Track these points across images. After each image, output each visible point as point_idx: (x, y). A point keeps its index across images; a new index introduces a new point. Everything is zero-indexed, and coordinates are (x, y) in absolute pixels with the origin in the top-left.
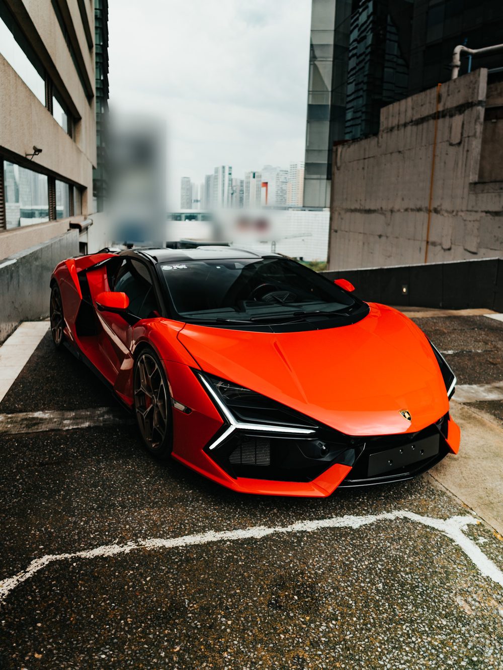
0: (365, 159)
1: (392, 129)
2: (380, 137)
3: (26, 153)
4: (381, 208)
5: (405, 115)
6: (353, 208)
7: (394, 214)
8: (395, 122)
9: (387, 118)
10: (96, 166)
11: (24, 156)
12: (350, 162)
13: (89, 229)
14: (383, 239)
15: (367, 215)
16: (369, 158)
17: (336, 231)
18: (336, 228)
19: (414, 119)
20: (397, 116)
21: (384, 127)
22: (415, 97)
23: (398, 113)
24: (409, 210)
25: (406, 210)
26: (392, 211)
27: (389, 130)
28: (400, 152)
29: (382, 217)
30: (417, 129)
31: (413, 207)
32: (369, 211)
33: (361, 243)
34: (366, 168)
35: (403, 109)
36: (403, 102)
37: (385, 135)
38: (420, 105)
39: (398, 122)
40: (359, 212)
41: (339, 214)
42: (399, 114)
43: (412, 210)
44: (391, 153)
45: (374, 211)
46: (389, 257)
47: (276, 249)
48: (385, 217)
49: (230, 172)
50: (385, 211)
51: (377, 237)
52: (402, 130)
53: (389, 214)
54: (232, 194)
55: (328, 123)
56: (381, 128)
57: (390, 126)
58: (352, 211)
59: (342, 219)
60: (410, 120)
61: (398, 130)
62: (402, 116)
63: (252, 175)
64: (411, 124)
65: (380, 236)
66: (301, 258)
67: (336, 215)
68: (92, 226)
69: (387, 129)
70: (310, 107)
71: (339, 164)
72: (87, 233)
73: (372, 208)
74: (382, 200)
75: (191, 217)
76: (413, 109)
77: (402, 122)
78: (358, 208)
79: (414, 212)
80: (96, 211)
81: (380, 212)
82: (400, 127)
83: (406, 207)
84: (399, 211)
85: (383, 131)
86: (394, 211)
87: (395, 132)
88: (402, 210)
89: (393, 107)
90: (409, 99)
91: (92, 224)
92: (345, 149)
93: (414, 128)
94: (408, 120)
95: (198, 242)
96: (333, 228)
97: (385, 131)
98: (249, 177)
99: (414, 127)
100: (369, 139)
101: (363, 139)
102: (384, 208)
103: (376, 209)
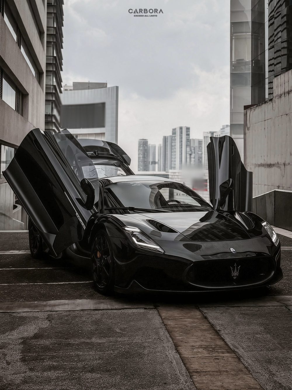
0: (265, 120)
1: (280, 96)
2: (274, 102)
4: (278, 162)
5: (289, 85)
6: (259, 163)
7: (286, 167)
8: (283, 91)
9: (277, 87)
12: (256, 123)
15: (269, 169)
16: (268, 119)
20: (284, 85)
21: (276, 94)
26: (284, 164)
28: (287, 115)
29: (279, 170)
32: (270, 166)
34: (266, 128)
35: (286, 79)
36: (287, 74)
37: (276, 100)
40: (263, 166)
42: (285, 83)
44: (282, 116)
45: (273, 165)
48: (281, 170)
49: (188, 133)
50: (280, 165)
52: (287, 96)
53: (283, 167)
54: (190, 155)
55: (250, 88)
57: (279, 93)
58: (259, 166)
61: (285, 97)
62: (287, 85)
63: (210, 135)
65: (278, 187)
71: (248, 125)
73: (272, 163)
74: (278, 155)
77: (287, 90)
78: (263, 163)
81: (277, 165)
82: (286, 94)
84: (289, 164)
86: (286, 165)
87: (283, 98)
89: (280, 78)
92: (252, 112)
94: (290, 89)
97: (277, 97)
98: (208, 136)
100: (267, 104)
101: (263, 104)
102: (279, 162)
103: (275, 164)
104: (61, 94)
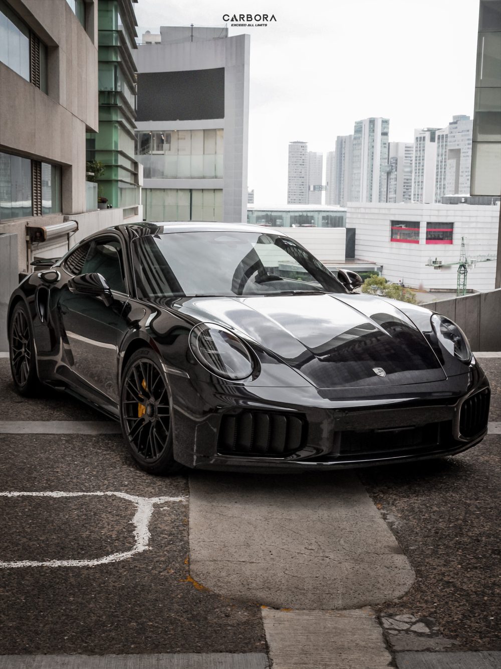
10: (95, 126)
13: (72, 238)
47: (468, 282)
49: (385, 130)
54: (389, 173)
63: (428, 136)
68: (77, 232)
72: (69, 244)
75: (303, 220)
80: (96, 207)
91: (76, 229)
98: (424, 138)
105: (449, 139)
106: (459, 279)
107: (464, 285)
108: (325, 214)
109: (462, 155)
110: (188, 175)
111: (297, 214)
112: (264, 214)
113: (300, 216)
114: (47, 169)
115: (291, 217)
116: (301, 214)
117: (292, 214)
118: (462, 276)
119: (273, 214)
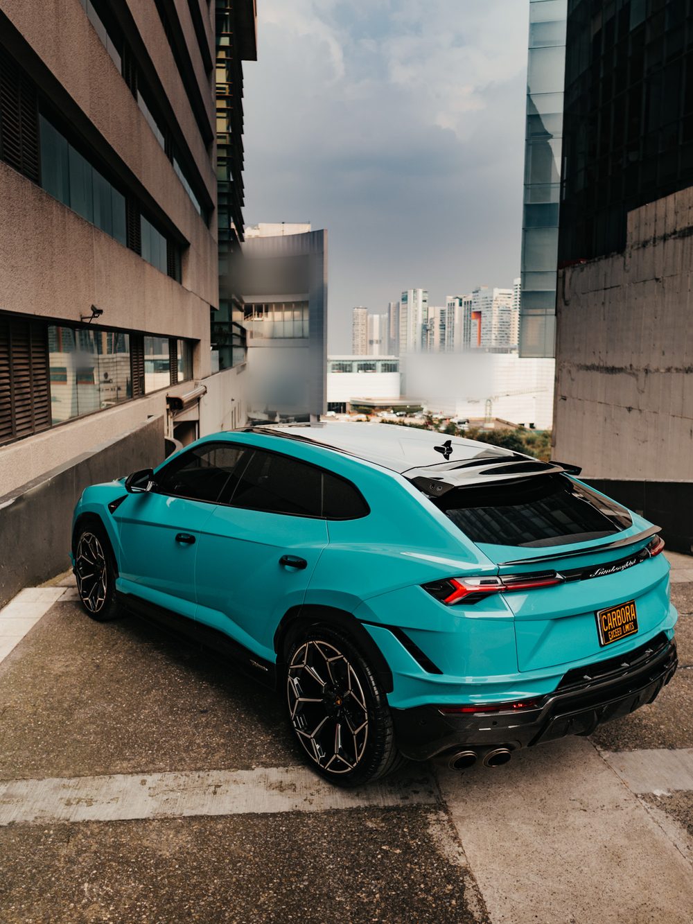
0: (605, 289)
1: (645, 244)
2: (627, 255)
3: (81, 316)
4: (631, 365)
5: (665, 222)
6: (589, 364)
7: (649, 374)
8: (650, 234)
9: (638, 227)
10: (217, 305)
11: (78, 319)
12: (583, 294)
13: (202, 400)
14: (635, 412)
15: (610, 376)
16: (612, 287)
17: (565, 399)
18: (565, 394)
19: (678, 229)
20: (653, 224)
21: (634, 241)
22: (679, 194)
23: (654, 220)
24: (673, 370)
25: (669, 370)
26: (647, 371)
27: (640, 246)
28: (657, 280)
29: (633, 379)
30: (683, 244)
31: (679, 366)
32: (612, 370)
33: (601, 419)
34: (607, 303)
35: (661, 213)
36: (661, 202)
37: (634, 253)
38: (688, 207)
39: (655, 235)
40: (597, 370)
41: (570, 372)
42: (656, 221)
43: (677, 370)
44: (645, 281)
45: (621, 370)
46: (645, 441)
47: (493, 411)
48: (637, 380)
49: (425, 298)
50: (637, 370)
51: (626, 411)
52: (660, 244)
53: (642, 375)
55: (557, 231)
56: (629, 243)
57: (642, 239)
58: (588, 368)
59: (573, 380)
60: (672, 231)
61: (655, 246)
62: (661, 224)
63: (457, 302)
64: (673, 236)
65: (630, 409)
66: (532, 426)
67: (564, 374)
68: (206, 395)
69: (638, 244)
70: (527, 207)
71: (567, 297)
72: (199, 405)
73: (617, 366)
74: (633, 353)
75: (367, 367)
76: (676, 213)
77: (660, 233)
78: (597, 364)
79: (681, 374)
80: (218, 369)
81: (629, 371)
82: (657, 242)
83: (668, 364)
84: (657, 370)
85: (632, 247)
86: (650, 371)
87: (650, 248)
88: (662, 371)
89: (646, 210)
90: (670, 198)
91: (205, 392)
92: (575, 273)
93: (679, 243)
94: (670, 230)
95: (377, 403)
96: (559, 393)
97: (636, 247)
98: (454, 303)
99: (678, 240)
100: (611, 259)
101: (602, 259)
102: (634, 366)
103: (624, 367)
104: (243, 243)
105: (473, 304)
106: (486, 410)
107: (490, 414)
108: (383, 363)
109: (482, 315)
110: (281, 335)
111: (363, 363)
112: (337, 363)
113: (365, 365)
114: (180, 346)
115: (358, 365)
116: (365, 362)
117: (359, 363)
118: (488, 408)
119: (345, 363)
